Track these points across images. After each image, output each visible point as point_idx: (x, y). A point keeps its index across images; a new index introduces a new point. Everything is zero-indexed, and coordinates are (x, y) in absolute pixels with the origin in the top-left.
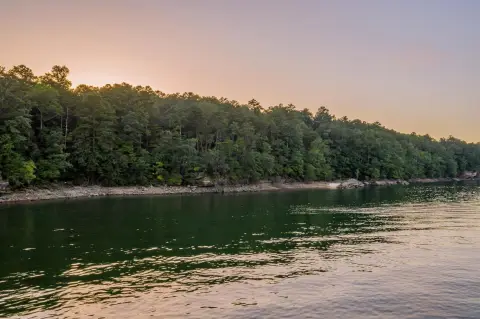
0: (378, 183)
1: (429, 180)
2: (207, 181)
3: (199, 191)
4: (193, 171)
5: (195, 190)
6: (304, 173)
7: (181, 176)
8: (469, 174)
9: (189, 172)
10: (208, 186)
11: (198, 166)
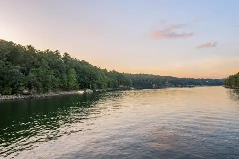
0: (96, 90)
1: (109, 89)
2: (26, 91)
3: (23, 97)
4: (20, 85)
5: (20, 97)
6: (68, 86)
7: (11, 89)
8: (121, 86)
9: (17, 86)
10: (27, 94)
11: (23, 82)
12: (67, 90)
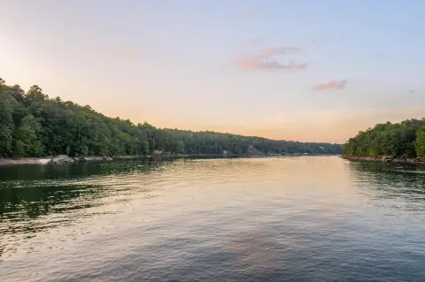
1: (128, 157)
6: (13, 149)
8: (157, 152)
12: (11, 156)
